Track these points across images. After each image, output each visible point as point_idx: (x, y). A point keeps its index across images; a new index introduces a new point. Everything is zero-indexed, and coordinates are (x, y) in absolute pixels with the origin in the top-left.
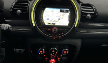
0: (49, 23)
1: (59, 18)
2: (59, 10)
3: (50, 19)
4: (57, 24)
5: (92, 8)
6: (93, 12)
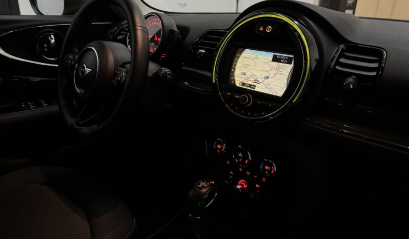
0: (243, 84)
1: (267, 74)
4: (259, 88)
5: (379, 61)
6: (374, 74)
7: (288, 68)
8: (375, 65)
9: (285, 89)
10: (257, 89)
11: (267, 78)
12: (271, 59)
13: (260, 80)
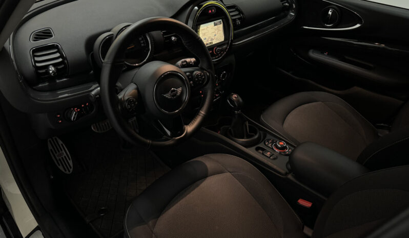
0: (208, 44)
2: (212, 24)
3: (207, 38)
7: (221, 26)
9: (223, 37)
11: (215, 35)
13: (213, 38)
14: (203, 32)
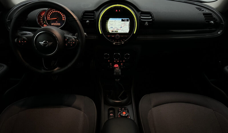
0: (113, 31)
1: (121, 26)
2: (120, 20)
3: (114, 27)
4: (119, 32)
5: (151, 16)
6: (151, 20)
7: (128, 23)
8: (150, 17)
9: (129, 30)
10: (118, 32)
11: (122, 27)
12: (121, 20)
13: (119, 29)
14: (111, 23)
